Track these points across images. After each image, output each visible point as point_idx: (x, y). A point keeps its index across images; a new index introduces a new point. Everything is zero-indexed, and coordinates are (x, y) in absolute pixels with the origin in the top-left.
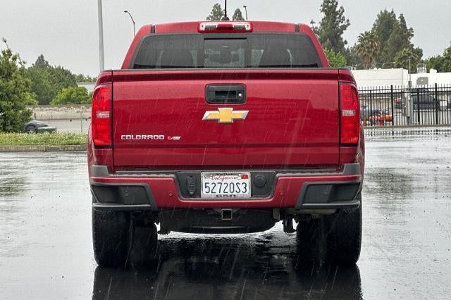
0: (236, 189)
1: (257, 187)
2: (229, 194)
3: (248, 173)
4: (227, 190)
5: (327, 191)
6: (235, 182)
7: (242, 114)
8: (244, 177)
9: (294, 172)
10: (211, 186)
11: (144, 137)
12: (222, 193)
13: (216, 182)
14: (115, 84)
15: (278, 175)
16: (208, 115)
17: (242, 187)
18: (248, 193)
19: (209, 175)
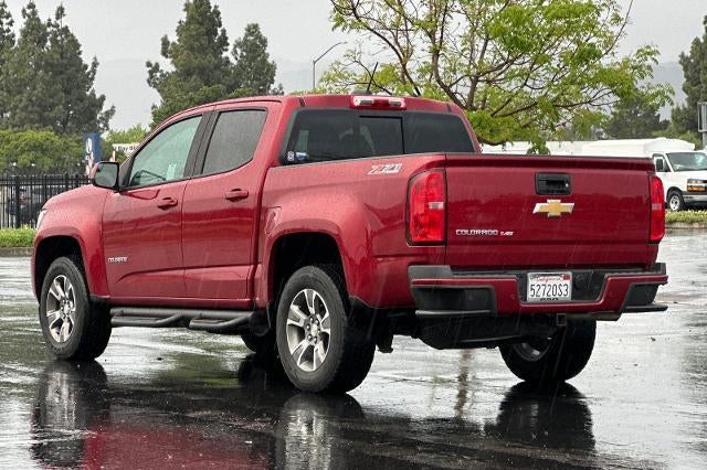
0: (558, 291)
1: (577, 289)
2: (552, 297)
3: (570, 273)
4: (550, 293)
6: (558, 283)
7: (568, 207)
8: (566, 278)
10: (536, 289)
11: (478, 232)
12: (545, 296)
13: (540, 283)
14: (449, 170)
15: (606, 275)
16: (538, 208)
17: (563, 289)
18: (569, 296)
19: (534, 276)
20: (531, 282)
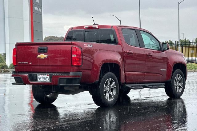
1: (51, 78)
2: (44, 81)
3: (49, 74)
5: (65, 81)
6: (46, 77)
7: (46, 56)
8: (48, 75)
9: (57, 74)
13: (41, 77)
16: (38, 56)
17: (47, 78)
18: (49, 80)
19: (39, 75)
20: (38, 76)
